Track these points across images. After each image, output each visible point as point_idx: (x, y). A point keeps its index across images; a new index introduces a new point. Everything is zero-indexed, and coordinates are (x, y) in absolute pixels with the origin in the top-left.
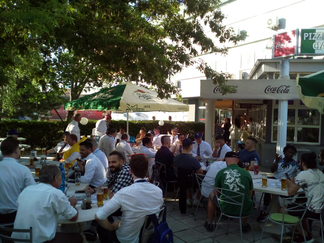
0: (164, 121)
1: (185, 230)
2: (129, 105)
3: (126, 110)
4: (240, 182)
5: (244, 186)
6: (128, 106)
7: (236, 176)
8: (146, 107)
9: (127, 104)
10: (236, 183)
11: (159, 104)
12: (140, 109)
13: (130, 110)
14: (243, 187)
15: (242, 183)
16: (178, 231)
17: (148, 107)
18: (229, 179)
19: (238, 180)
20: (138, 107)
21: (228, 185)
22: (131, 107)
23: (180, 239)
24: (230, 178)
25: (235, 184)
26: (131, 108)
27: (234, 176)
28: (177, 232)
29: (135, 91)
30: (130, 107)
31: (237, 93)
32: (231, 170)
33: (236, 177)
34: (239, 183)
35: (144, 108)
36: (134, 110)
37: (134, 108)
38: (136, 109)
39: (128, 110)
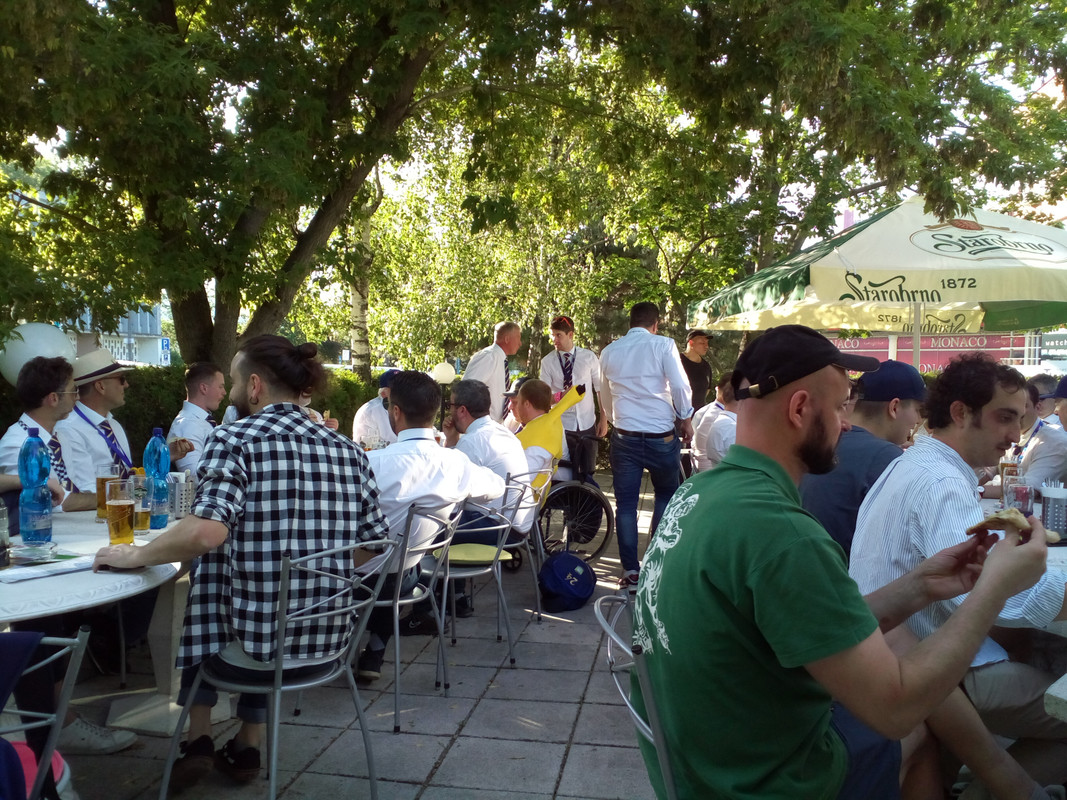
2: (859, 279)
3: (842, 298)
6: (854, 281)
8: (951, 283)
9: (848, 274)
11: (1030, 270)
12: (918, 296)
13: (861, 298)
17: (967, 283)
20: (908, 287)
22: (871, 284)
26: (870, 288)
30: (861, 287)
35: (940, 290)
36: (885, 300)
37: (883, 288)
38: (893, 294)
39: (854, 299)
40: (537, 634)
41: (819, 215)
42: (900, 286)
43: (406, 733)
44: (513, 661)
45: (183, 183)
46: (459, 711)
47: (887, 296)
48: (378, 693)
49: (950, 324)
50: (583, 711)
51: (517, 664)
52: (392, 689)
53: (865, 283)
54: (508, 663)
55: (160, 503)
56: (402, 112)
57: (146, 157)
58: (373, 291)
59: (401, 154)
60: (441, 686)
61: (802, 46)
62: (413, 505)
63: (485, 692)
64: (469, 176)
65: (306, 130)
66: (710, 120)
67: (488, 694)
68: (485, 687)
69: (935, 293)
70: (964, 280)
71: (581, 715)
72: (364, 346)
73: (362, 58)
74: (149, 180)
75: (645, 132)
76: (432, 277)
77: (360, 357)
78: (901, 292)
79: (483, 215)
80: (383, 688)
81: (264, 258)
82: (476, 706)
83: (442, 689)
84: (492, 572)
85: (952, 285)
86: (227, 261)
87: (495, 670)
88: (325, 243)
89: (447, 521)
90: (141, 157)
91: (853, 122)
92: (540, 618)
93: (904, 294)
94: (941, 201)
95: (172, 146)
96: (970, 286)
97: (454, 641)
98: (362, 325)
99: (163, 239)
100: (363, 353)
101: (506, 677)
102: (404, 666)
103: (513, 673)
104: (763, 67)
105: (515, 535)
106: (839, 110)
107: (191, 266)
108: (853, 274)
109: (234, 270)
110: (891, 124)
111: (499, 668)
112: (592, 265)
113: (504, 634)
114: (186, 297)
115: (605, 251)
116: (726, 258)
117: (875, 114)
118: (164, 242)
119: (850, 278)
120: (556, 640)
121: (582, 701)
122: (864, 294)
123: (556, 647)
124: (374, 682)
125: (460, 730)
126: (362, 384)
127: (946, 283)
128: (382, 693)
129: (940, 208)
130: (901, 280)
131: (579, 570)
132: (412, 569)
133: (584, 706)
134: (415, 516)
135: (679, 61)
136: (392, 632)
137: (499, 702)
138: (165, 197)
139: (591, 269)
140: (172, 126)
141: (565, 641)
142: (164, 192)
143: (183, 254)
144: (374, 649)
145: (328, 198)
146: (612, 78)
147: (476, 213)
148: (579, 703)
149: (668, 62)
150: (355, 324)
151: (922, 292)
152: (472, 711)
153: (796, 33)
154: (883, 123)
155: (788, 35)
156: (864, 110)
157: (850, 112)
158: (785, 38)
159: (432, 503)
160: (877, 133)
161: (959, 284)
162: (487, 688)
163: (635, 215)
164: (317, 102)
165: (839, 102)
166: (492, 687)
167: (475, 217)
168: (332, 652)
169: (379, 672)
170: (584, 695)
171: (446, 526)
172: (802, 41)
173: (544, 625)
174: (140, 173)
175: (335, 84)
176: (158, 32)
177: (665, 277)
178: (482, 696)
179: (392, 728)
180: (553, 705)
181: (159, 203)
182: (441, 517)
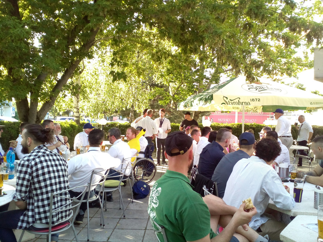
2: (227, 98)
3: (222, 104)
8: (253, 100)
9: (224, 97)
12: (244, 104)
13: (227, 104)
17: (258, 100)
20: (241, 101)
22: (230, 100)
26: (230, 101)
30: (227, 101)
35: (250, 102)
36: (234, 104)
37: (234, 101)
38: (237, 103)
39: (225, 104)
40: (132, 207)
41: (215, 78)
42: (239, 101)
43: (91, 241)
44: (124, 216)
45: (21, 64)
46: (108, 233)
47: (235, 103)
48: (82, 228)
49: (253, 110)
50: (146, 232)
51: (126, 217)
52: (86, 227)
53: (229, 99)
54: (123, 217)
55: (11, 171)
56: (91, 44)
57: (8, 56)
58: (81, 97)
59: (91, 57)
60: (102, 225)
61: (211, 35)
62: (93, 171)
63: (116, 227)
64: (112, 65)
65: (60, 49)
66: (185, 51)
67: (117, 227)
68: (116, 225)
69: (248, 103)
70: (257, 99)
71: (146, 234)
72: (78, 114)
73: (79, 28)
74: (9, 63)
75: (165, 53)
76: (100, 92)
77: (77, 117)
78: (239, 102)
79: (116, 76)
80: (84, 226)
81: (46, 88)
82: (113, 231)
83: (102, 226)
84: (118, 189)
85: (253, 101)
86: (34, 89)
87: (119, 219)
88: (66, 83)
89: (104, 175)
90: (7, 56)
91: (225, 56)
92: (133, 202)
93: (240, 103)
94: (250, 78)
95: (17, 53)
96: (258, 101)
97: (106, 210)
98: (77, 107)
99: (14, 81)
100: (78, 116)
101: (123, 221)
102: (90, 218)
103: (124, 220)
104: (200, 38)
105: (125, 177)
106: (222, 52)
107: (22, 91)
108: (225, 97)
109: (36, 92)
110: (236, 57)
111: (120, 219)
112: (149, 89)
113: (122, 207)
114: (21, 100)
115: (153, 85)
116: (189, 90)
117: (232, 54)
118: (14, 82)
119: (224, 98)
120: (138, 209)
121: (146, 229)
122: (228, 103)
123: (137, 211)
124: (81, 224)
125: (108, 240)
126: (77, 125)
127: (252, 100)
128: (83, 228)
129: (250, 80)
130: (239, 99)
131: (145, 186)
132: (93, 190)
133: (147, 230)
134: (94, 174)
135: (175, 35)
136: (86, 208)
137: (120, 230)
138: (15, 69)
139: (149, 90)
140: (17, 47)
141: (140, 209)
142: (14, 67)
143: (20, 87)
144: (81, 214)
145: (67, 69)
146: (156, 36)
147: (114, 76)
148: (145, 230)
149: (172, 35)
150: (75, 107)
151: (245, 102)
152: (112, 233)
153: (209, 31)
154: (234, 56)
155: (207, 31)
156: (229, 52)
157: (225, 53)
158: (206, 32)
159: (99, 170)
160: (232, 59)
161: (255, 100)
162: (117, 225)
163: (162, 76)
164: (64, 41)
165: (222, 50)
166: (118, 225)
167: (114, 77)
168: (67, 217)
169: (82, 221)
170: (146, 227)
171: (104, 177)
172: (211, 33)
173: (134, 204)
174: (6, 61)
175: (70, 35)
176: (13, 19)
177: (171, 94)
178: (115, 228)
179: (87, 240)
180: (137, 230)
181: (13, 70)
182: (102, 174)
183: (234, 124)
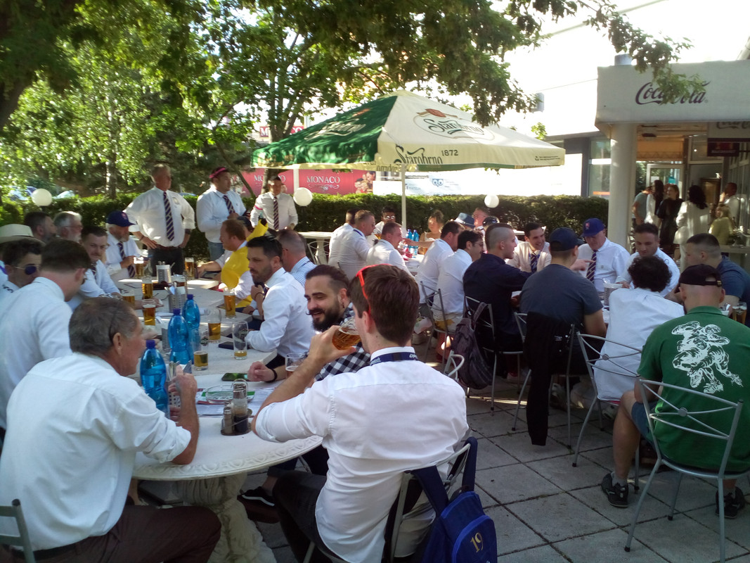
0: (499, 196)
1: (542, 496)
2: (402, 149)
3: (395, 162)
4: (726, 364)
5: (740, 378)
6: (400, 151)
7: (712, 344)
8: (446, 153)
10: (714, 367)
11: (481, 145)
12: (431, 160)
13: (405, 162)
14: (737, 380)
15: (732, 368)
16: (522, 498)
17: (454, 152)
18: (690, 355)
19: (718, 358)
20: (427, 155)
21: (686, 372)
22: (409, 153)
23: (526, 524)
24: (693, 352)
25: (709, 370)
26: (408, 156)
27: (708, 343)
28: (521, 501)
29: (421, 112)
30: (404, 154)
31: (707, 101)
32: (698, 326)
33: (714, 349)
34: (723, 368)
35: (442, 157)
37: (414, 155)
38: (419, 159)
39: (400, 162)
42: (422, 154)
47: (417, 160)
53: (406, 152)
69: (439, 159)
70: (452, 151)
78: (423, 157)
93: (425, 159)
108: (399, 146)
119: (397, 149)
122: (406, 159)
127: (444, 153)
130: (423, 151)
151: (433, 158)
161: (450, 153)
183: (354, 196)
